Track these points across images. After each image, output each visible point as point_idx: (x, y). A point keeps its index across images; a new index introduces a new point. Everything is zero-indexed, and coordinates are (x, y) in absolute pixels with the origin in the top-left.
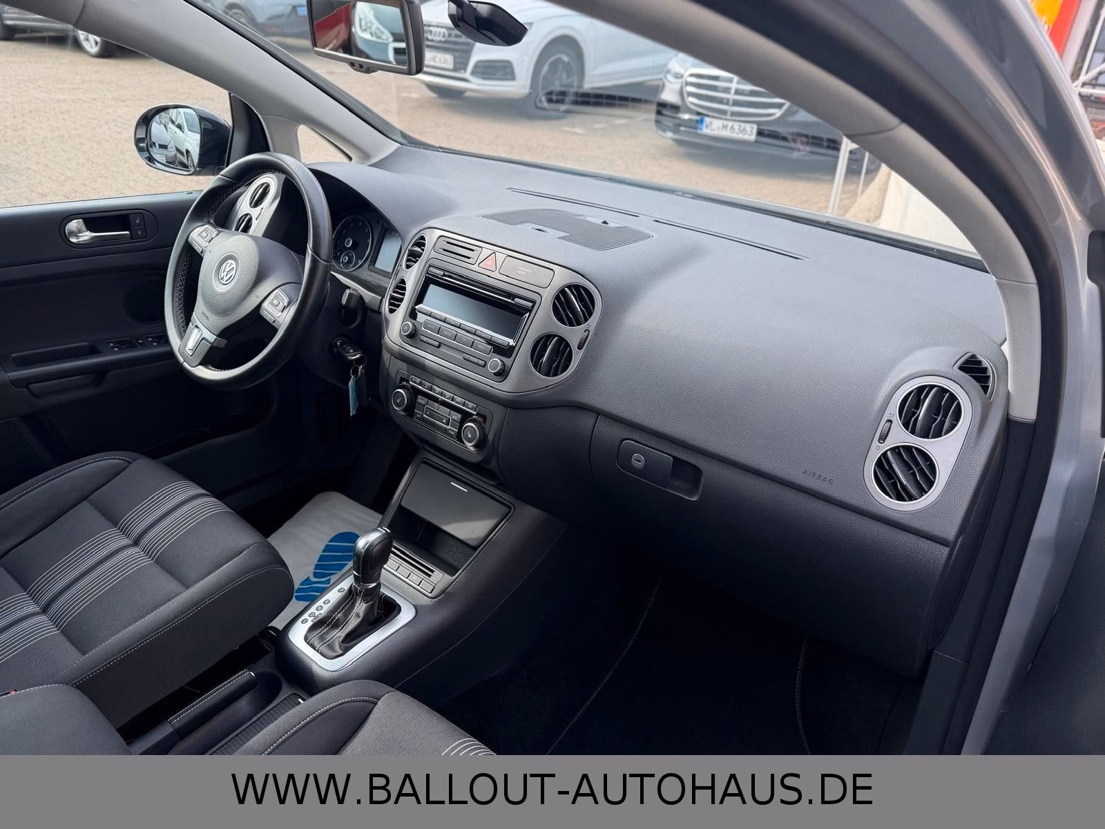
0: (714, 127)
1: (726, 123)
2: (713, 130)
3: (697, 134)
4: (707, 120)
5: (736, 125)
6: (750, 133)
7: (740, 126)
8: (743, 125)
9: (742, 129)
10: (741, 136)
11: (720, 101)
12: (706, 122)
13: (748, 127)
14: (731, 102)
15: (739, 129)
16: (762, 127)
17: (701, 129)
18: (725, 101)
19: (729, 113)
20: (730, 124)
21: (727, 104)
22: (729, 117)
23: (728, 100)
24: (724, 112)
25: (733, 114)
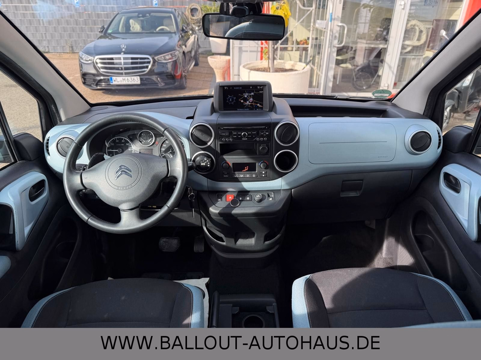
0: (118, 80)
1: (124, 78)
2: (119, 82)
3: (110, 85)
4: (114, 78)
5: (129, 78)
6: (137, 81)
7: (132, 78)
8: (133, 77)
9: (132, 79)
10: (133, 83)
11: (117, 69)
12: (114, 79)
13: (135, 78)
14: (123, 68)
15: (131, 80)
16: (142, 77)
17: (112, 82)
18: (120, 68)
19: (124, 73)
20: (126, 78)
21: (122, 69)
22: (124, 75)
23: (122, 68)
24: (122, 74)
25: (126, 73)
